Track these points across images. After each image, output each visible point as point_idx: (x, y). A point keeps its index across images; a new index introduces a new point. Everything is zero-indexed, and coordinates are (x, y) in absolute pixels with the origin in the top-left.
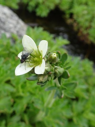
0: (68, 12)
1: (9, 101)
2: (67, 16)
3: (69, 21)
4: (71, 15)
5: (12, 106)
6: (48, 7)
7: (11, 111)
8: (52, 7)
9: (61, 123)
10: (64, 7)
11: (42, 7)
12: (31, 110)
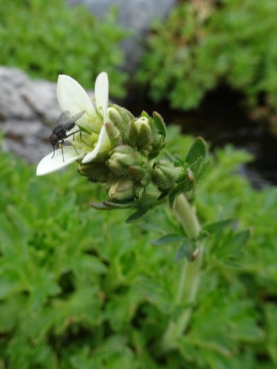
0: (252, 91)
1: (96, 296)
2: (252, 101)
3: (258, 113)
4: (262, 97)
5: (103, 309)
6: (200, 85)
7: (99, 321)
8: (210, 82)
9: (225, 352)
10: (241, 80)
11: (184, 86)
12: (151, 320)
